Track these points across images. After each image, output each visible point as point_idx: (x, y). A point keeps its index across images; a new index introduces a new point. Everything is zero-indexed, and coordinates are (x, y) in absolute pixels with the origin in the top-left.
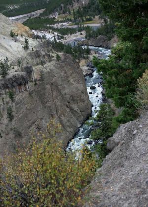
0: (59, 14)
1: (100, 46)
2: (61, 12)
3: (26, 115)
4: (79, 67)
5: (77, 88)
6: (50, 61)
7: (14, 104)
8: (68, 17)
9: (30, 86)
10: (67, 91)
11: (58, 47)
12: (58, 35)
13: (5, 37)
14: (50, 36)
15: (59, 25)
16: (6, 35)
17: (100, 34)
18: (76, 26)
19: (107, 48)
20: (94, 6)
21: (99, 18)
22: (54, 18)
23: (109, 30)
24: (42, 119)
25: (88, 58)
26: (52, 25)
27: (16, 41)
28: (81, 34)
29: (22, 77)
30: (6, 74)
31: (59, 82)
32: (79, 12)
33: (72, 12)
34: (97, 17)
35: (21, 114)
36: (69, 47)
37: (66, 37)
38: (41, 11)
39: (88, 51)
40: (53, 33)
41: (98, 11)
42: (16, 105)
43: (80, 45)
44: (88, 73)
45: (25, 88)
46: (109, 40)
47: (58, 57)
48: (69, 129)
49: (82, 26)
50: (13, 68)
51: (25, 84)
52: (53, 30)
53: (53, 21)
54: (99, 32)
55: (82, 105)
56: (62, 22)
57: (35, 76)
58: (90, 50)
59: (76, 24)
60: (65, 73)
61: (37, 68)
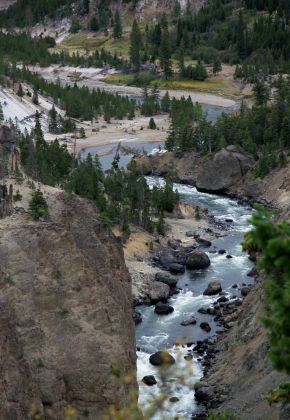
0: (74, 30)
1: (221, 193)
2: (85, 22)
4: (118, 263)
5: (94, 348)
8: (109, 48)
10: (49, 352)
11: (50, 162)
12: (53, 113)
14: (18, 111)
15: (63, 75)
17: (229, 142)
18: (137, 91)
20: (224, 26)
21: (238, 75)
22: (51, 42)
23: (268, 132)
25: (162, 230)
26: (37, 69)
28: (152, 126)
31: (24, 307)
32: (157, 36)
33: (127, 30)
34: (227, 70)
36: (91, 168)
37: (85, 125)
39: (168, 204)
40: (36, 102)
41: (241, 49)
43: (138, 172)
44: (154, 294)
46: (264, 171)
47: (38, 202)
49: (162, 93)
52: (36, 89)
53: (42, 52)
54: (228, 130)
56: (78, 62)
58: (178, 197)
59: (137, 83)
60: (57, 275)
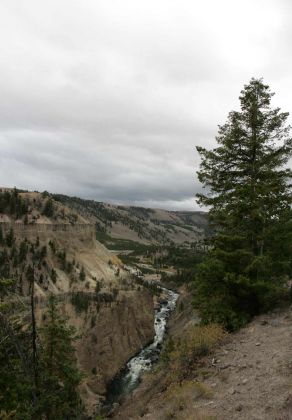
4: (152, 301)
6: (132, 290)
9: (113, 304)
11: (140, 281)
13: (104, 263)
14: (133, 271)
19: (176, 292)
21: (174, 268)
25: (159, 296)
27: (111, 268)
28: (158, 276)
29: (110, 295)
31: (135, 308)
32: (159, 260)
34: (172, 267)
36: (147, 283)
37: (145, 275)
38: (131, 251)
39: (161, 291)
41: (175, 263)
43: (155, 284)
45: (110, 305)
46: (178, 286)
47: (139, 289)
49: (160, 270)
51: (110, 302)
54: (172, 278)
55: (149, 331)
57: (119, 298)
59: (155, 268)
61: (121, 292)
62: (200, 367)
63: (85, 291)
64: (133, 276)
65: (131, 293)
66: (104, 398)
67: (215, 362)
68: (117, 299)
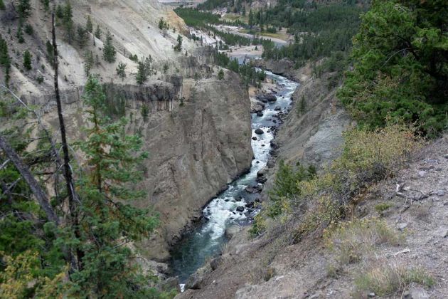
0: (228, 12)
1: (281, 74)
2: (232, 9)
3: (159, 146)
4: (247, 97)
5: (238, 125)
6: (208, 77)
7: (146, 126)
8: (241, 20)
9: (173, 105)
10: (222, 126)
11: (223, 60)
12: (221, 42)
13: (150, 26)
14: (209, 40)
15: (224, 29)
16: (152, 23)
17: (285, 56)
18: (251, 36)
19: (292, 79)
20: (283, 13)
21: (288, 32)
22: (219, 16)
23: (299, 53)
24: (180, 157)
25: (260, 87)
26: (214, 26)
27: (165, 35)
28: (256, 49)
29: (167, 89)
30: (145, 79)
31: (214, 110)
32: (258, 16)
33: (248, 13)
34: (284, 30)
35: (152, 142)
36: (236, 63)
37: (232, 47)
39: (262, 78)
40: (215, 38)
41: (290, 22)
42: (149, 128)
43: (252, 65)
44: (257, 109)
45: (167, 106)
47: (221, 73)
48: (213, 182)
49: (260, 37)
50: (155, 74)
51: (168, 101)
52: (215, 33)
53: (216, 19)
54: (285, 52)
55: (241, 152)
56: (229, 24)
57: (183, 93)
58: (266, 75)
59: (251, 33)
60: (227, 99)
61: (187, 83)
62: (372, 199)
63: (118, 81)
64: (209, 51)
65: (206, 83)
66: (165, 266)
67: (401, 190)
68: (180, 95)
